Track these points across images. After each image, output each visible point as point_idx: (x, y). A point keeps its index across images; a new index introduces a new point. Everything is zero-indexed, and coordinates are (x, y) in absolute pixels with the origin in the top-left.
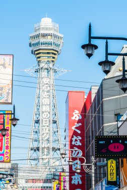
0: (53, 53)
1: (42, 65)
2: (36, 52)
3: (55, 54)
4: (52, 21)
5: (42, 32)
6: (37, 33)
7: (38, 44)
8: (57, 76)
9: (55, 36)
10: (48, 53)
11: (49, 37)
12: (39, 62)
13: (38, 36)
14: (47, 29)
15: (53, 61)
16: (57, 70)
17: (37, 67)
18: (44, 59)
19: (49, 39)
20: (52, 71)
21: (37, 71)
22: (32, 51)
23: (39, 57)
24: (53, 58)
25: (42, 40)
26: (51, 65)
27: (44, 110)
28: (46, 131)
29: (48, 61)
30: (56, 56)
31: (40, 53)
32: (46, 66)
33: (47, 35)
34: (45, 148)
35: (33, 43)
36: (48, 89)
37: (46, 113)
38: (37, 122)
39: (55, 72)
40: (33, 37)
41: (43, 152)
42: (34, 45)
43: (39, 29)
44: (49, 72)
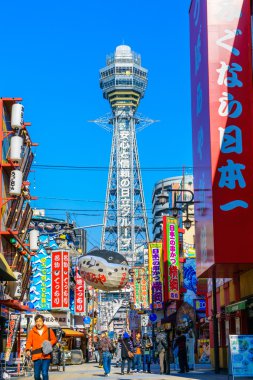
0: (133, 96)
1: (119, 113)
2: (110, 95)
3: (136, 97)
4: (132, 50)
5: (118, 65)
6: (111, 67)
7: (112, 82)
8: (140, 129)
9: (136, 71)
10: (127, 96)
11: (128, 72)
12: (115, 108)
13: (112, 71)
14: (124, 61)
15: (133, 107)
16: (140, 119)
17: (112, 117)
18: (121, 104)
19: (128, 75)
20: (132, 123)
21: (111, 123)
22: (104, 94)
23: (115, 102)
24: (135, 102)
25: (118, 77)
26: (131, 113)
27: (122, 175)
28: (125, 204)
29: (127, 107)
30: (137, 101)
31: (115, 96)
32: (124, 114)
33: (124, 70)
34: (125, 227)
35: (105, 81)
36: (128, 146)
37: (125, 180)
38: (113, 193)
39: (137, 123)
40: (105, 74)
41: (122, 233)
42: (107, 84)
43: (113, 61)
44: (128, 123)
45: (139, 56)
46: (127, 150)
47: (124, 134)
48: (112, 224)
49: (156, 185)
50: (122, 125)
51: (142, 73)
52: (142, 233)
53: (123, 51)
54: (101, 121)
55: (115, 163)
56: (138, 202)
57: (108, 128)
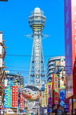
0: (41, 26)
1: (35, 33)
2: (32, 26)
3: (42, 27)
4: (40, 9)
5: (35, 15)
6: (33, 16)
7: (33, 21)
8: (43, 38)
9: (42, 17)
10: (38, 26)
11: (39, 18)
12: (34, 31)
13: (33, 17)
14: (38, 13)
15: (41, 31)
16: (43, 35)
17: (33, 34)
18: (36, 30)
19: (39, 19)
20: (40, 36)
21: (33, 36)
22: (30, 26)
23: (34, 29)
24: (41, 29)
25: (35, 19)
26: (40, 33)
27: (36, 55)
28: (38, 66)
29: (38, 30)
30: (42, 28)
31: (34, 26)
32: (37, 33)
33: (38, 17)
34: (37, 75)
35: (30, 21)
36: (39, 45)
37: (37, 57)
38: (33, 62)
39: (42, 36)
40: (30, 18)
41: (36, 77)
42: (31, 22)
43: (34, 14)
44: (39, 36)
45: (43, 12)
46: (38, 46)
47: (37, 41)
48: (33, 73)
49: (49, 60)
50: (37, 37)
51: (44, 18)
52: (44, 77)
53: (37, 10)
54: (29, 36)
55: (34, 51)
56: (42, 66)
57: (31, 38)
